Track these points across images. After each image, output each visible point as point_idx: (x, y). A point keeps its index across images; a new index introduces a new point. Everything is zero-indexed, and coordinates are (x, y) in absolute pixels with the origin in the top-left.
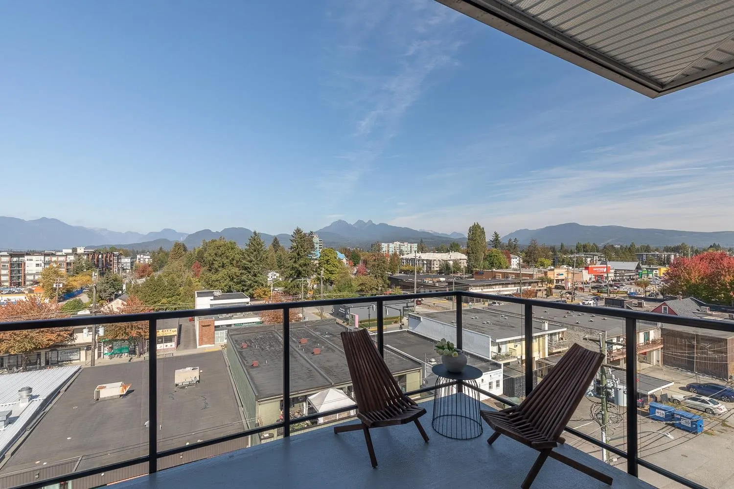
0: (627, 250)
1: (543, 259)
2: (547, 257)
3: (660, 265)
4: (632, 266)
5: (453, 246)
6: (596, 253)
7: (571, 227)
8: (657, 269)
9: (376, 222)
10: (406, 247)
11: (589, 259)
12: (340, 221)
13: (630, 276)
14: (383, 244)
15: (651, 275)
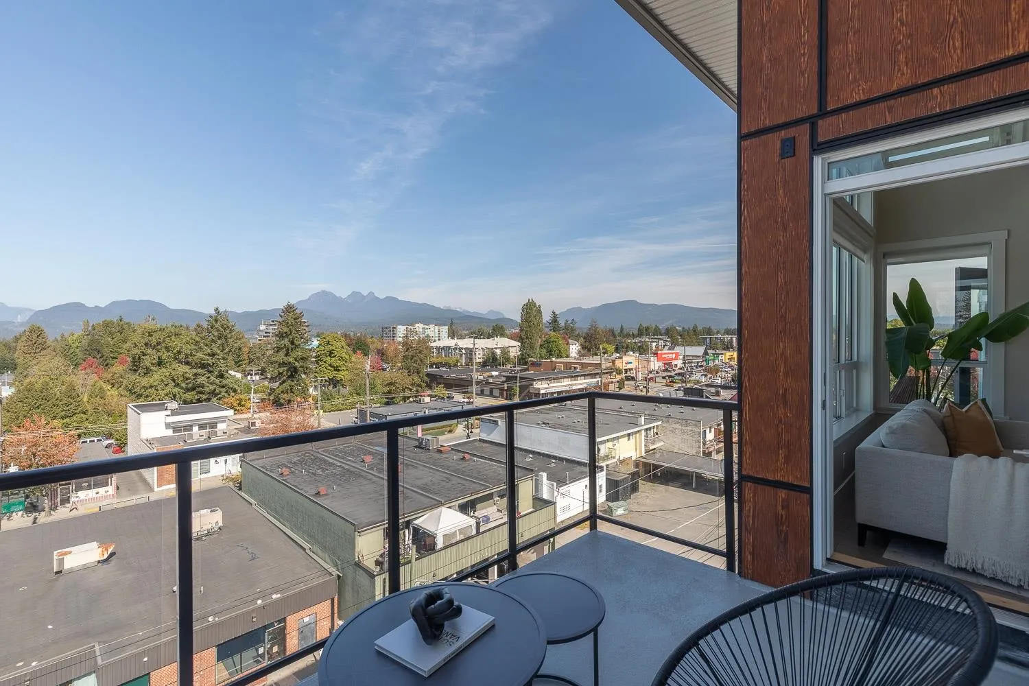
0: (691, 333)
1: (606, 345)
2: (608, 342)
3: (724, 349)
4: (699, 351)
5: (497, 330)
6: (661, 337)
7: (630, 305)
8: (722, 354)
9: (381, 296)
10: (432, 330)
11: (654, 344)
12: (324, 293)
13: (698, 362)
14: (399, 327)
15: (717, 361)
